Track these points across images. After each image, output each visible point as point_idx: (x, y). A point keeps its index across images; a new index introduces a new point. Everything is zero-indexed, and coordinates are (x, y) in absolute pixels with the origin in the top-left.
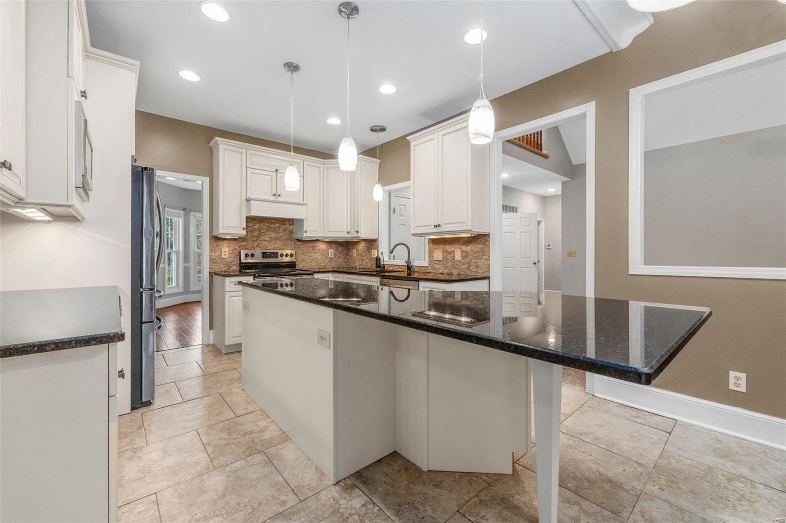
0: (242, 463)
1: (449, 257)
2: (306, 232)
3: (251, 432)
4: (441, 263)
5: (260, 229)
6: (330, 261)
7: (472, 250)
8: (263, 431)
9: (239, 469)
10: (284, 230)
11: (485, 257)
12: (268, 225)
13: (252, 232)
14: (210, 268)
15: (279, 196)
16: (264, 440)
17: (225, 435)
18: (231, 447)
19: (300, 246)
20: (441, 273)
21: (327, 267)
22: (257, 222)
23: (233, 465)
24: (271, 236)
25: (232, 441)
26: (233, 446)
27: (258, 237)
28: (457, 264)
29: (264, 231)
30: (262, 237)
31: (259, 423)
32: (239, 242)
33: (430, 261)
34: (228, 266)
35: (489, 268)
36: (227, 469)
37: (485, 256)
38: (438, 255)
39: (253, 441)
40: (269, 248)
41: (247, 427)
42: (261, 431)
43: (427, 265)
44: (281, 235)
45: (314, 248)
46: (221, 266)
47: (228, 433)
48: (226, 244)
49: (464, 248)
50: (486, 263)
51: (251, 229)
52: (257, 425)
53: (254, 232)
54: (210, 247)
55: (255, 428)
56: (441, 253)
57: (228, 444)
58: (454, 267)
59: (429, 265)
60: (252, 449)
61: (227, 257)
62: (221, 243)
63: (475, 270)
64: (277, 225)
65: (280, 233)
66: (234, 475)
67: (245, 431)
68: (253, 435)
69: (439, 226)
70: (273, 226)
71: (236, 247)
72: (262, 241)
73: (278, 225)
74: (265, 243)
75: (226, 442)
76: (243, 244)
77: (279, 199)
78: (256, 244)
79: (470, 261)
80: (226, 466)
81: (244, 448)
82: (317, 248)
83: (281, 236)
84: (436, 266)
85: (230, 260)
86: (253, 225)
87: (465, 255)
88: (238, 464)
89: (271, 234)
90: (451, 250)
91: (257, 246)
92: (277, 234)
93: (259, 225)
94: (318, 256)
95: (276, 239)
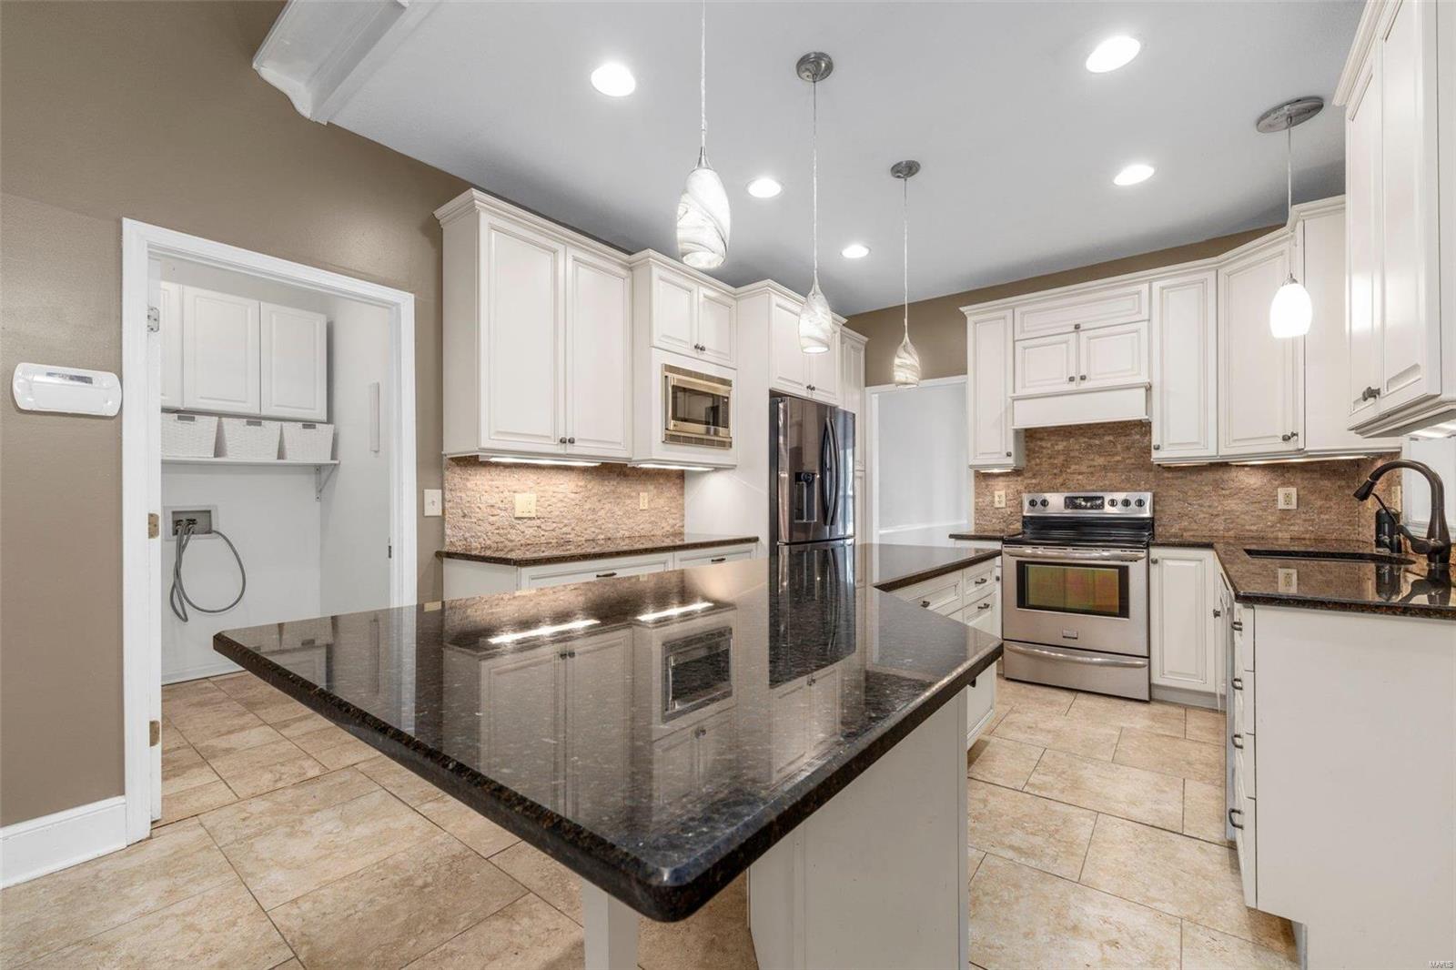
2: (1157, 448)
5: (1067, 451)
6: (1281, 520)
10: (1128, 448)
12: (1086, 440)
13: (1050, 458)
14: (976, 524)
15: (1083, 378)
19: (1175, 482)
21: (1270, 535)
22: (1060, 439)
24: (1096, 463)
27: (1065, 465)
29: (1077, 454)
30: (1073, 467)
32: (1026, 478)
34: (1004, 522)
40: (1088, 488)
44: (1119, 458)
45: (1217, 485)
46: (994, 521)
48: (1001, 483)
51: (1049, 451)
53: (1055, 458)
54: (976, 489)
61: (1003, 505)
62: (992, 482)
64: (1107, 438)
65: (1116, 454)
70: (1097, 442)
71: (1019, 488)
72: (1074, 473)
73: (1111, 438)
74: (1080, 477)
76: (1034, 481)
77: (1085, 385)
78: (1060, 480)
82: (1231, 484)
83: (1118, 461)
85: (1009, 510)
86: (1052, 445)
89: (1093, 460)
91: (1062, 485)
92: (1108, 458)
93: (1065, 444)
94: (1232, 504)
95: (1104, 468)
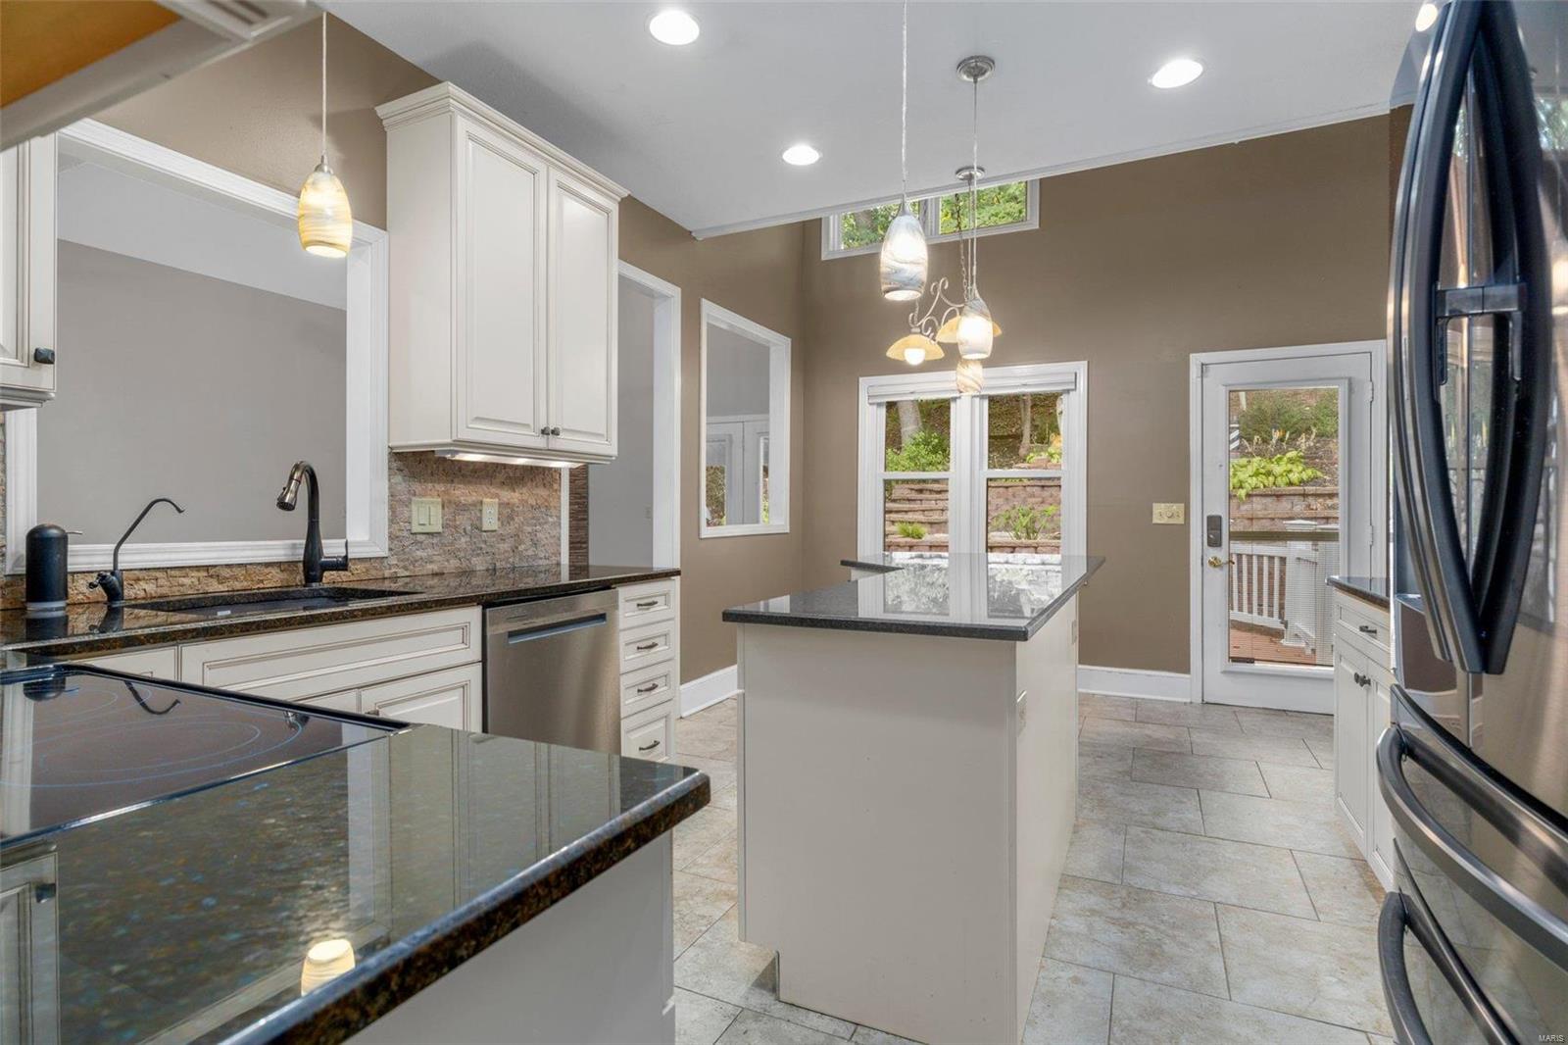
0: (1165, 888)
1: (463, 521)
3: (1114, 921)
4: (435, 541)
7: (523, 502)
8: (1089, 911)
9: (1176, 883)
11: (550, 519)
16: (1104, 897)
17: (1170, 947)
18: (1171, 917)
20: (435, 574)
23: (1182, 892)
25: (1162, 927)
26: (1165, 918)
28: (485, 542)
31: (1083, 929)
33: (392, 537)
35: (560, 545)
36: (1194, 893)
37: (551, 516)
38: (428, 512)
39: (1124, 905)
41: (1114, 935)
42: (1093, 912)
43: (384, 553)
47: (1160, 946)
49: (507, 495)
50: (554, 533)
52: (1090, 927)
55: (1099, 923)
56: (440, 507)
57: (1174, 926)
58: (477, 551)
59: (390, 549)
60: (1138, 897)
63: (530, 553)
66: (1189, 881)
67: (1124, 930)
68: (1116, 914)
69: (555, 432)
75: (1176, 933)
79: (520, 529)
80: (1193, 898)
81: (1148, 904)
84: (419, 553)
87: (507, 514)
88: (1174, 890)
90: (470, 500)
